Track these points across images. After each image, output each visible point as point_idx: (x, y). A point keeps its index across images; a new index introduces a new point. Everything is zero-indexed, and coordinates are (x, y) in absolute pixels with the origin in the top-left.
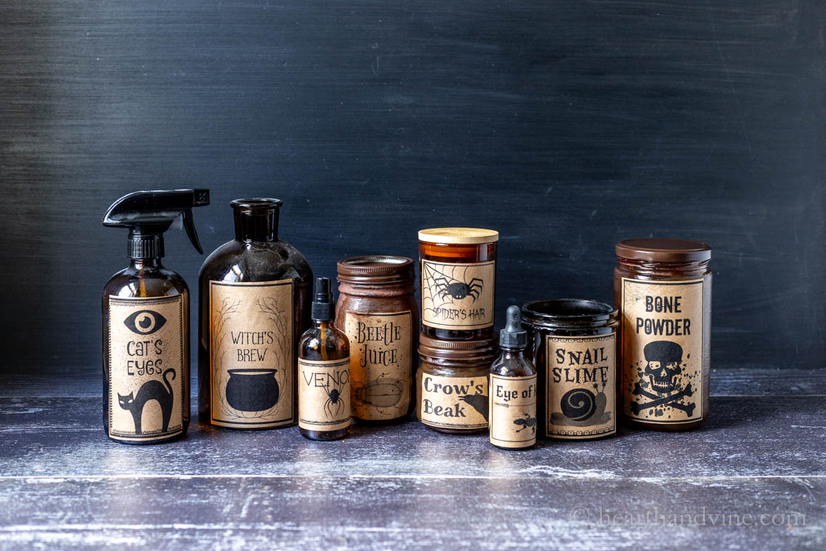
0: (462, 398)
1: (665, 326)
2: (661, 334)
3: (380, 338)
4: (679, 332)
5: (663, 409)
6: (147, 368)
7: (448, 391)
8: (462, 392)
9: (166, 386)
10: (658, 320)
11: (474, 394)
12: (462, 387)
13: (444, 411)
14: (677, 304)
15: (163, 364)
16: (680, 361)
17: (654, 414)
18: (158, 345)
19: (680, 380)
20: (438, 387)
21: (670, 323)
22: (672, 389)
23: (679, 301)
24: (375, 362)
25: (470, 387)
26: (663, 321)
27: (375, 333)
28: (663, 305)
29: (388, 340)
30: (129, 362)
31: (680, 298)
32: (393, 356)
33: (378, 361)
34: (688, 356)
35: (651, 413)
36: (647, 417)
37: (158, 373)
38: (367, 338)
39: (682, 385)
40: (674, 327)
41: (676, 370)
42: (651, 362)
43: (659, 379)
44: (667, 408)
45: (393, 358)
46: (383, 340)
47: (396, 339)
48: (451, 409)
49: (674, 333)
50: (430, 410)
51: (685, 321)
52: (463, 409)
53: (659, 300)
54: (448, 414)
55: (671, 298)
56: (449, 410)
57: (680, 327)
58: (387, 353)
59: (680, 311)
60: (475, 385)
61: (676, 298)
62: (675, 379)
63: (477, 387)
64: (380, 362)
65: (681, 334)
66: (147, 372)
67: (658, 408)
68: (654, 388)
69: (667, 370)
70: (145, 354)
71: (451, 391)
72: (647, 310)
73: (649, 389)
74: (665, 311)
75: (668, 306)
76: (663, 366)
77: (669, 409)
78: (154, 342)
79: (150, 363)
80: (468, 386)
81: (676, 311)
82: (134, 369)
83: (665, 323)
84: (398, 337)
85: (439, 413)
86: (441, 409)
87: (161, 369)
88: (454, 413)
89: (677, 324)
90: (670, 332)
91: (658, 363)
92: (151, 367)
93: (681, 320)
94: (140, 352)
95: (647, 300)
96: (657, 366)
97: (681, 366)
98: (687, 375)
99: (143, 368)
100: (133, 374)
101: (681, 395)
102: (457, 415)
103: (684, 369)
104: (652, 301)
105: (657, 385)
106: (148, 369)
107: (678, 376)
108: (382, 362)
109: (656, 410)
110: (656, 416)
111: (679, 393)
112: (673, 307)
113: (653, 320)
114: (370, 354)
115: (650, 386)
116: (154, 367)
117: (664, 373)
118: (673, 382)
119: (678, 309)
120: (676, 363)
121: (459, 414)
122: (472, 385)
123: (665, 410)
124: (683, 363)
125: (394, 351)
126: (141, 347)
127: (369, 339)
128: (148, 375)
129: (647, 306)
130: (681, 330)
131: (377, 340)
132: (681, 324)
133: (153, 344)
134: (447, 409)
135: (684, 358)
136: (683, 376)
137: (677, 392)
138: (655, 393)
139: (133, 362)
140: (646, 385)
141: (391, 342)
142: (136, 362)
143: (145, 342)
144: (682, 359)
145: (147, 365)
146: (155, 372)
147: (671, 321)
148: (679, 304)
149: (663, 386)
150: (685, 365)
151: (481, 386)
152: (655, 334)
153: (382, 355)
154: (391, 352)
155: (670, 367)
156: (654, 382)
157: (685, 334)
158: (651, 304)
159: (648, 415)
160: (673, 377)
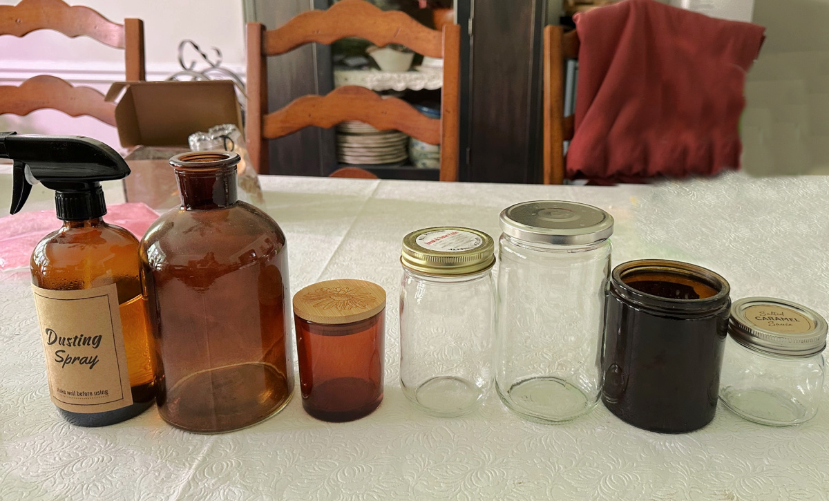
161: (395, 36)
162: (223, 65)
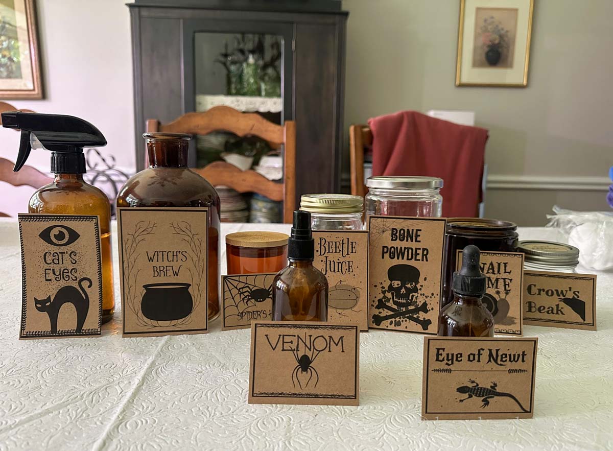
0: (561, 300)
1: (406, 253)
2: (403, 259)
3: (338, 251)
4: (417, 258)
5: (401, 320)
6: (63, 275)
7: (550, 294)
8: (561, 295)
9: (81, 292)
10: (401, 248)
11: (571, 297)
12: (562, 292)
13: (546, 310)
14: (417, 236)
15: (78, 272)
16: (417, 282)
17: (393, 324)
18: (72, 256)
19: (416, 298)
20: (542, 291)
21: (410, 251)
22: (410, 304)
23: (419, 233)
24: (334, 271)
25: (568, 292)
26: (405, 248)
27: (334, 246)
28: (406, 236)
29: (345, 253)
30: (46, 269)
31: (420, 230)
32: (349, 266)
33: (336, 270)
34: (425, 279)
35: (391, 323)
36: (387, 327)
37: (74, 280)
38: (327, 251)
39: (418, 302)
40: (414, 253)
41: (413, 288)
42: (393, 282)
43: (399, 296)
44: (404, 320)
45: (349, 268)
46: (341, 252)
47: (352, 252)
48: (552, 308)
49: (414, 258)
50: (533, 309)
51: (424, 250)
52: (562, 308)
53: (402, 232)
54: (550, 312)
55: (413, 230)
56: (551, 309)
57: (419, 254)
58: (344, 264)
59: (420, 241)
60: (573, 291)
61: (417, 230)
62: (413, 296)
63: (574, 293)
64: (338, 271)
65: (419, 260)
66: (64, 278)
67: (397, 319)
68: (395, 303)
69: (406, 288)
70: (61, 263)
71: (552, 294)
72: (392, 240)
73: (390, 304)
74: (407, 241)
75: (410, 236)
76: (403, 285)
77: (406, 321)
78: (69, 253)
79: (66, 271)
80: (567, 291)
81: (416, 241)
82: (51, 276)
83: (406, 250)
84: (354, 251)
85: (542, 311)
86: (544, 308)
87: (76, 277)
88: (555, 311)
89: (416, 251)
90: (410, 258)
91: (399, 282)
92: (67, 274)
93: (420, 249)
94: (56, 261)
95: (393, 232)
96: (398, 285)
97: (418, 286)
98: (424, 295)
99: (60, 274)
100: (50, 280)
101: (417, 310)
102: (557, 313)
103: (420, 289)
104: (397, 232)
105: (397, 300)
106: (65, 276)
107: (416, 294)
108: (340, 271)
109: (396, 320)
110: (395, 326)
111: (415, 308)
112: (414, 238)
113: (397, 248)
114: (330, 264)
115: (391, 301)
116: (70, 274)
117: (403, 291)
118: (410, 298)
119: (418, 240)
120: (414, 284)
121: (559, 312)
122: (570, 290)
123: (403, 321)
124: (419, 284)
125: (351, 263)
126: (57, 256)
127: (329, 252)
128: (64, 281)
129: (392, 236)
130: (419, 257)
131: (336, 252)
132: (420, 252)
133: (68, 255)
134: (549, 308)
135: (421, 279)
136: (419, 295)
137: (413, 307)
138: (395, 307)
139: (50, 269)
140: (388, 300)
141: (348, 254)
142: (53, 270)
143: (60, 253)
144: (419, 281)
145: (63, 272)
146: (71, 279)
147: (412, 249)
148: (419, 236)
149: (402, 301)
150: (422, 286)
151: (578, 292)
152: (398, 258)
153: (340, 265)
154: (347, 263)
155: (409, 286)
156: (395, 297)
157: (423, 260)
158: (395, 234)
159: (389, 325)
160: (411, 295)
161: (251, 129)
162: (117, 167)
